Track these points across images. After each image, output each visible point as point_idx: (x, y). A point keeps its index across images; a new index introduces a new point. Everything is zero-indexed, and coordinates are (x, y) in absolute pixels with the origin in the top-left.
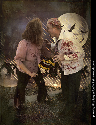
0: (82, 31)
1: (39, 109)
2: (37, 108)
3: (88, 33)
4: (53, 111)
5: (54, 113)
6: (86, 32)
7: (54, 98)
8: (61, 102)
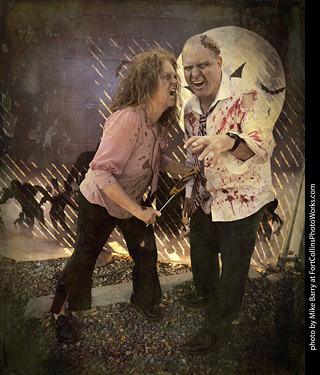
0: (263, 88)
1: (122, 330)
2: (115, 327)
3: (282, 95)
4: (165, 334)
5: (169, 341)
6: (277, 92)
7: (169, 297)
8: (190, 309)
